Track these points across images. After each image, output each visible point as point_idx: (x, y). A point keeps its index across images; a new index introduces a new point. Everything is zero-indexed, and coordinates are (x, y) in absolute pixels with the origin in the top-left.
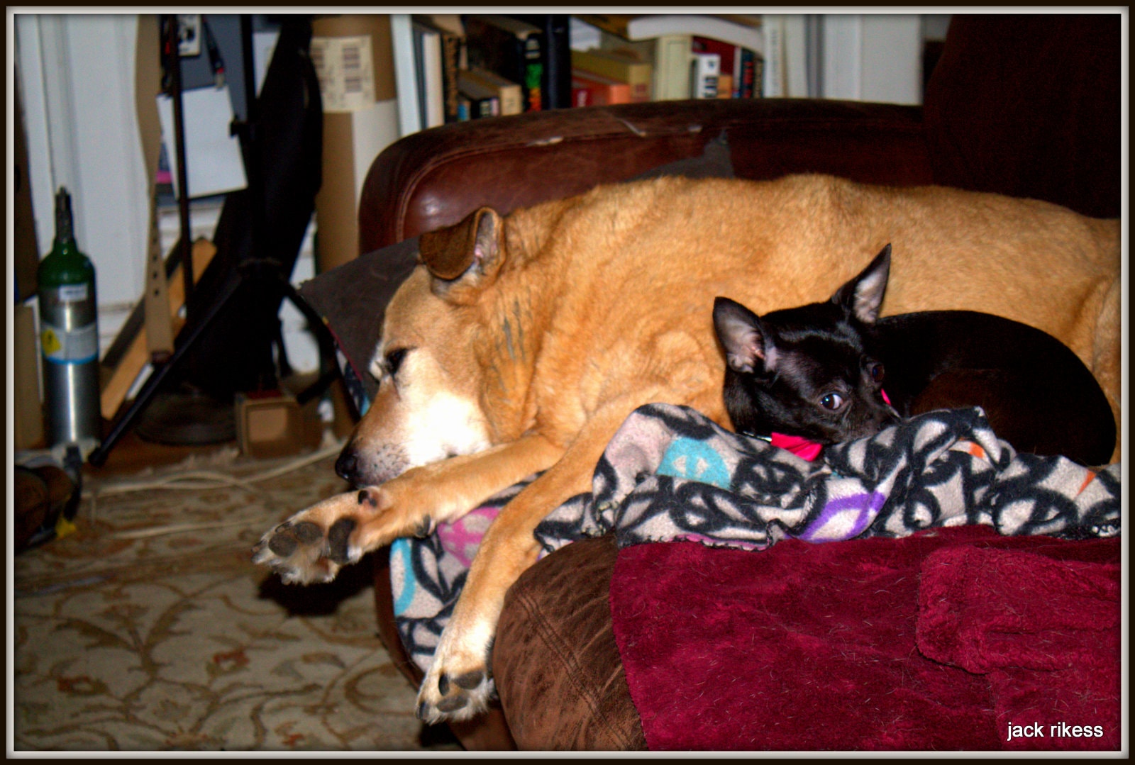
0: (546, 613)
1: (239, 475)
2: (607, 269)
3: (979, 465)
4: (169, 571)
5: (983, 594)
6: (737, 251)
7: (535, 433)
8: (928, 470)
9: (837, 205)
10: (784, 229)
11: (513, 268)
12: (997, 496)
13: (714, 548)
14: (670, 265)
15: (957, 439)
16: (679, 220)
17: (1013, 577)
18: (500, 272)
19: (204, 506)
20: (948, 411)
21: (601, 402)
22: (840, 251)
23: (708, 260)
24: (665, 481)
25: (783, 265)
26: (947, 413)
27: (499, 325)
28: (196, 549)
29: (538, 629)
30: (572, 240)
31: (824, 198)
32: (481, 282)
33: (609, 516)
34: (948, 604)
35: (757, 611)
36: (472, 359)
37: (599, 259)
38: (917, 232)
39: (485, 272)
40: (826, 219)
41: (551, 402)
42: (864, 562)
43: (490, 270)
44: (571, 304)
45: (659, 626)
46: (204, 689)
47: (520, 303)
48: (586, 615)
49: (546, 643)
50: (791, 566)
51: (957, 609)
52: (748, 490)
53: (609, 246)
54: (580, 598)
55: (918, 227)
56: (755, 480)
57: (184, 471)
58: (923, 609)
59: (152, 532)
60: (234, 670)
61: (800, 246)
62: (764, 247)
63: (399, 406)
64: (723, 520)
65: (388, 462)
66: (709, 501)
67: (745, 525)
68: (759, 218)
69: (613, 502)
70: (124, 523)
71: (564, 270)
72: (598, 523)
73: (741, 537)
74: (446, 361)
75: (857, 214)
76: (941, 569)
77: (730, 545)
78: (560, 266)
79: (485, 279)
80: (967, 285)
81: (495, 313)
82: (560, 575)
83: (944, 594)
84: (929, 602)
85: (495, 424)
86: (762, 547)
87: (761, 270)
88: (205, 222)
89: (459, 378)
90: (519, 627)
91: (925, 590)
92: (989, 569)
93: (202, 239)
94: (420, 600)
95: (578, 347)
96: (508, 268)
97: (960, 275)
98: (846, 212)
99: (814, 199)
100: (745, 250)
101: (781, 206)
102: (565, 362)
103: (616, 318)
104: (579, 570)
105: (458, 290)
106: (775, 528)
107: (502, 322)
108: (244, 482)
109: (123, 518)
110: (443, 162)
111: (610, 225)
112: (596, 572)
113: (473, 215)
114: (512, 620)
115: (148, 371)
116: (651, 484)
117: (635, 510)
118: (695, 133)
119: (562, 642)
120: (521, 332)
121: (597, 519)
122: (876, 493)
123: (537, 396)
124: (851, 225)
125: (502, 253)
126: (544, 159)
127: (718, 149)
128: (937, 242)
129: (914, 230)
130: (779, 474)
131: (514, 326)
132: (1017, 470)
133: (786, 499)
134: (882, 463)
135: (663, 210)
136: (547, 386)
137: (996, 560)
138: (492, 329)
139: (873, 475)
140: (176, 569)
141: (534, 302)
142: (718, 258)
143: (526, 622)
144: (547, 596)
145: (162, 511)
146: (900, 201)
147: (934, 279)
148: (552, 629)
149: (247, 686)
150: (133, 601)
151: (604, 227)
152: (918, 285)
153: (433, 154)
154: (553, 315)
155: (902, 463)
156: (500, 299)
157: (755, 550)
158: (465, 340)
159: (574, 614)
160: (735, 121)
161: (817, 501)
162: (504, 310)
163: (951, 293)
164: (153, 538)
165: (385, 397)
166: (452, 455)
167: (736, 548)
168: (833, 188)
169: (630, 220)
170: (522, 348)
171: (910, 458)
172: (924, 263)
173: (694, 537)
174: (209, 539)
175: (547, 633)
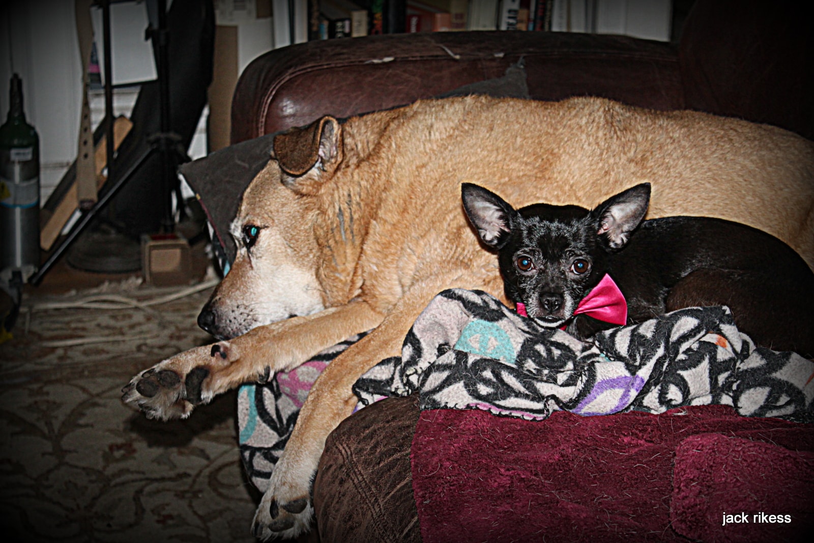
0: (358, 461)
1: (140, 299)
2: (424, 170)
3: (723, 354)
4: (81, 375)
5: (729, 480)
6: (529, 161)
7: (360, 300)
8: (681, 357)
9: (610, 123)
10: (566, 142)
11: (348, 166)
12: (738, 382)
13: (500, 415)
14: (473, 170)
15: (706, 333)
16: (483, 132)
17: (754, 464)
18: (338, 169)
19: (112, 323)
20: (700, 308)
21: (415, 281)
22: (611, 161)
23: (505, 167)
24: (462, 356)
25: (565, 172)
26: (699, 310)
27: (334, 212)
28: (104, 356)
29: (351, 474)
30: (396, 144)
31: (600, 117)
32: (321, 177)
33: (414, 379)
34: (699, 487)
35: (534, 477)
36: (312, 239)
37: (418, 163)
38: (675, 148)
39: (325, 169)
40: (600, 134)
41: (374, 276)
42: (625, 435)
43: (329, 168)
44: (393, 198)
45: (451, 485)
46: (100, 473)
47: (352, 195)
48: (390, 467)
49: (357, 488)
50: (563, 436)
51: (707, 492)
52: (530, 365)
53: (425, 152)
54: (387, 451)
55: (676, 145)
56: (537, 356)
57: (99, 294)
58: (677, 490)
59: (70, 342)
60: (124, 458)
61: (579, 157)
62: (550, 157)
63: (251, 273)
64: (509, 391)
65: (241, 319)
66: (497, 375)
67: (526, 397)
68: (547, 133)
69: (418, 367)
70: (50, 334)
71: (389, 170)
72: (405, 385)
73: (523, 407)
74: (291, 241)
75: (626, 130)
76: (693, 455)
77: (513, 414)
78: (386, 166)
79: (325, 174)
80: (714, 194)
81: (332, 203)
82: (372, 428)
83: (696, 479)
84: (682, 484)
85: (328, 292)
86: (540, 417)
87: (547, 177)
88: (125, 104)
89: (301, 254)
90: (335, 470)
91: (679, 473)
92: (735, 457)
93: (122, 116)
94: (260, 432)
95: (397, 234)
96: (343, 166)
97: (708, 185)
98: (617, 128)
99: (592, 118)
100: (536, 160)
101: (564, 123)
102: (387, 246)
103: (430, 211)
104: (387, 425)
105: (303, 183)
106: (551, 402)
107: (337, 211)
108: (143, 305)
109: (49, 329)
110: (298, 73)
111: (427, 135)
112: (401, 429)
113: (318, 121)
114: (331, 462)
115: (78, 215)
116: (449, 358)
117: (436, 379)
118: (499, 58)
119: (370, 489)
120: (352, 219)
121: (405, 382)
122: (638, 376)
123: (363, 272)
124: (621, 139)
125: (340, 153)
126: (379, 73)
127: (516, 72)
128: (690, 158)
129: (673, 146)
130: (557, 352)
131: (347, 214)
132: (755, 361)
133: (562, 378)
134: (644, 351)
135: (470, 124)
136: (371, 265)
137: (740, 449)
138: (329, 216)
139: (635, 360)
140: (86, 373)
141: (363, 195)
142: (515, 165)
143: (341, 467)
144: (360, 446)
145: (80, 325)
146: (662, 122)
147: (688, 188)
148: (362, 475)
149: (132, 473)
150: (51, 398)
151: (424, 135)
152: (674, 192)
153: (290, 67)
154: (378, 206)
155: (661, 352)
156: (336, 192)
157: (534, 419)
158: (307, 224)
159: (381, 465)
160: (531, 50)
161: (587, 381)
162: (339, 201)
163: (700, 201)
164: (71, 346)
165: (240, 265)
166: (292, 316)
167: (518, 417)
168: (607, 109)
169: (444, 131)
170: (352, 232)
171: (667, 348)
172: (680, 174)
173: (484, 406)
174: (114, 349)
175: (358, 479)
